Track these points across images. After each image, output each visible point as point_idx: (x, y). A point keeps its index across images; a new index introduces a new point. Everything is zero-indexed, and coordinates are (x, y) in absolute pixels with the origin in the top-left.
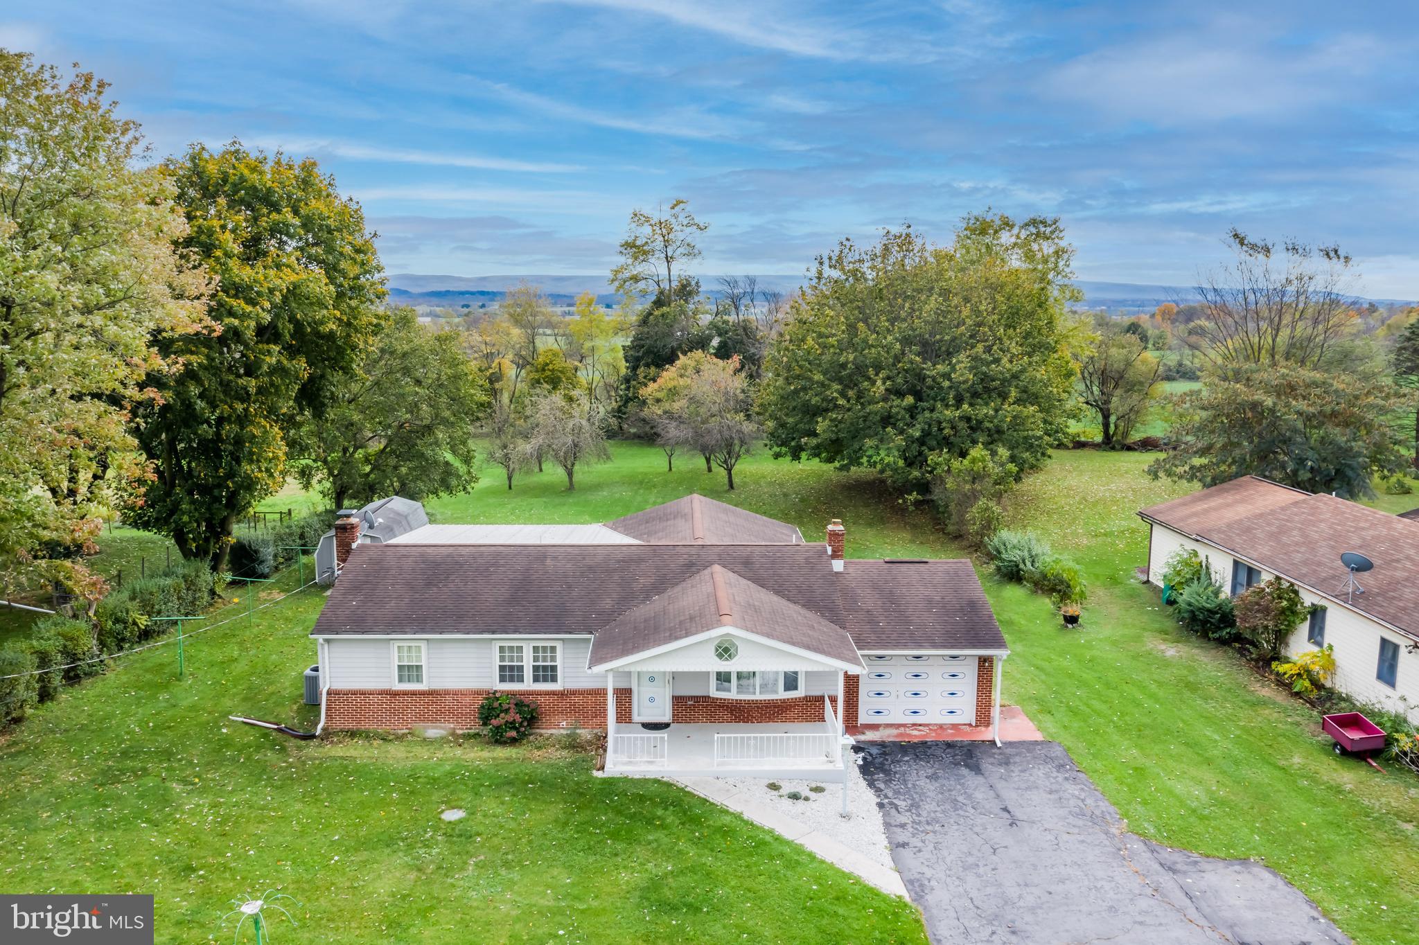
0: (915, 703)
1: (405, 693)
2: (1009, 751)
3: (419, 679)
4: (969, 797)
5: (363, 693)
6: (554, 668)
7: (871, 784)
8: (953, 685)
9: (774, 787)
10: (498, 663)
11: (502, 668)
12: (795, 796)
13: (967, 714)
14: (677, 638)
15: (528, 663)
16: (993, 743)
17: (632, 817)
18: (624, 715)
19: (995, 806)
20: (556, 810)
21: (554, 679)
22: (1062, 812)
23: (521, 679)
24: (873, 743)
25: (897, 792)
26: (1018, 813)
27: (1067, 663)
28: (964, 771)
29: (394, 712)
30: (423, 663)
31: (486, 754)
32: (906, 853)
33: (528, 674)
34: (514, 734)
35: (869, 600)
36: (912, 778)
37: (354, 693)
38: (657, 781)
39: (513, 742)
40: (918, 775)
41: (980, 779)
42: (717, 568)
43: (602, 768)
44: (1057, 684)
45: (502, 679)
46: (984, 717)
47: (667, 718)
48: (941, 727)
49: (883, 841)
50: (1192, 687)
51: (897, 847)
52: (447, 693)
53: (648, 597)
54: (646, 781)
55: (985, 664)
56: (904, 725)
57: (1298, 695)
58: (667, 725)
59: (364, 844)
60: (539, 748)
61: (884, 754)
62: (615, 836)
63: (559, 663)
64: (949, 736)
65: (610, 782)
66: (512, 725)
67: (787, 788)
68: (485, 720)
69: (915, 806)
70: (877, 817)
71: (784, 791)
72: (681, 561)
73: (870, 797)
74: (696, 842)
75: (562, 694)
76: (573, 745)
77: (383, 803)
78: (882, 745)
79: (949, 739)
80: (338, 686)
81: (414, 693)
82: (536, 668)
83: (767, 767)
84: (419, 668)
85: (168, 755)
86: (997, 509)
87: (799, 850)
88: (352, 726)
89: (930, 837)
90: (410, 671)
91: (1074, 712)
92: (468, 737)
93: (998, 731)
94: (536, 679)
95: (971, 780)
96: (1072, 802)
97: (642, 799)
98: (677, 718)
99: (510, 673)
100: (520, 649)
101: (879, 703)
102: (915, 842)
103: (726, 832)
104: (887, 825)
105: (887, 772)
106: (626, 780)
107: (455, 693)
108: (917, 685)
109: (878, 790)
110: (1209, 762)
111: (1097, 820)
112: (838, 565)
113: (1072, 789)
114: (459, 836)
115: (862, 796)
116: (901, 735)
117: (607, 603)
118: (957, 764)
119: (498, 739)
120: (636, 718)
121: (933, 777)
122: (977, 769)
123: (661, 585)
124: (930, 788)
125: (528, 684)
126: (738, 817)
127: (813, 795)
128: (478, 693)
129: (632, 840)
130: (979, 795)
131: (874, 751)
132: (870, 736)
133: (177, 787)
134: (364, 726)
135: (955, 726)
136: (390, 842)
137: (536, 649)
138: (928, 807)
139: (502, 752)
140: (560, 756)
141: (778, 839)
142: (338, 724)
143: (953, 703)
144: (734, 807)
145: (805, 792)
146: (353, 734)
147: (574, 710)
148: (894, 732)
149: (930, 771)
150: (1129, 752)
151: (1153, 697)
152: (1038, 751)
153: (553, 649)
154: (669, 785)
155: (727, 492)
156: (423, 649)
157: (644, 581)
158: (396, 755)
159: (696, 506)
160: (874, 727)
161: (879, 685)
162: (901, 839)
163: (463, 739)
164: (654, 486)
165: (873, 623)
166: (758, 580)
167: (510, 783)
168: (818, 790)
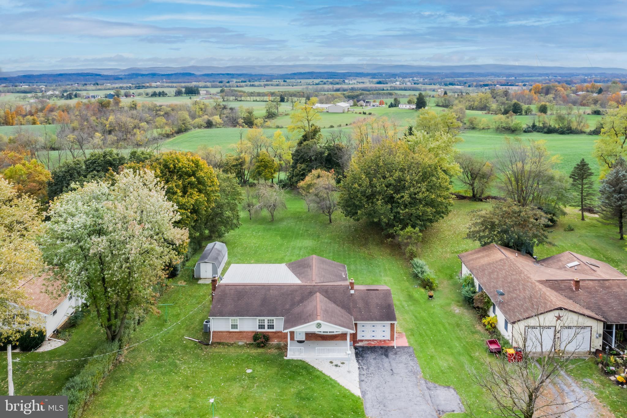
0: (373, 334)
1: (233, 332)
2: (398, 350)
3: (237, 328)
4: (383, 365)
5: (222, 332)
6: (273, 325)
7: (358, 361)
8: (384, 329)
9: (331, 362)
10: (258, 324)
11: (259, 325)
12: (336, 366)
13: (388, 337)
14: (306, 323)
15: (266, 324)
16: (394, 347)
17: (294, 372)
18: (292, 338)
19: (389, 369)
20: (275, 370)
21: (273, 328)
22: (406, 371)
23: (264, 328)
24: (360, 347)
25: (364, 364)
26: (394, 371)
27: (424, 314)
28: (384, 357)
29: (230, 337)
30: (238, 324)
31: (255, 351)
32: (363, 383)
33: (266, 327)
34: (263, 345)
35: (360, 304)
36: (369, 359)
37: (220, 332)
38: (301, 360)
39: (263, 347)
40: (371, 357)
41: (387, 360)
42: (318, 294)
43: (286, 356)
44: (419, 324)
45: (259, 328)
46: (392, 338)
47: (304, 339)
48: (381, 341)
49: (358, 379)
50: (458, 325)
51: (361, 381)
52: (244, 332)
53: (298, 305)
54: (298, 360)
55: (392, 326)
56: (370, 340)
57: (487, 330)
58: (304, 341)
59: (228, 380)
60: (270, 349)
61: (363, 350)
62: (290, 378)
63: (274, 324)
64: (383, 344)
65: (288, 361)
66: (262, 342)
68: (255, 340)
69: (368, 368)
70: (357, 371)
71: (334, 364)
72: (308, 291)
73: (356, 365)
74: (310, 380)
75: (275, 333)
76: (279, 347)
77: (231, 367)
78: (363, 347)
79: (382, 345)
80: (215, 330)
81: (235, 332)
82: (268, 325)
83: (330, 357)
84: (237, 325)
85: (172, 351)
87: (336, 382)
88: (219, 341)
89: (370, 378)
90: (234, 326)
91: (421, 334)
93: (395, 344)
94: (268, 328)
95: (386, 360)
96: (411, 367)
97: (297, 366)
98: (306, 339)
99: (262, 327)
100: (264, 320)
101: (363, 334)
102: (366, 380)
103: (318, 377)
104: (360, 374)
105: (363, 357)
106: (293, 360)
107: (247, 332)
108: (373, 329)
109: (359, 363)
110: (452, 354)
111: (415, 373)
112: (352, 292)
113: (411, 363)
114: (251, 377)
115: (354, 364)
116: (369, 344)
117: (287, 306)
118: (382, 354)
119: (259, 346)
120: (296, 339)
121: (375, 359)
122: (387, 356)
123: (302, 300)
124: (373, 362)
125: (266, 330)
126: (321, 372)
127: (341, 365)
128: (253, 332)
129: (294, 380)
130: (386, 365)
131: (360, 349)
132: (360, 344)
133: (178, 362)
134: (222, 341)
135: (384, 341)
136: (235, 380)
137: (268, 320)
138: (372, 369)
139: (260, 350)
140: (274, 351)
141: (331, 379)
142: (215, 341)
143: (384, 334)
144: (320, 369)
145: (339, 364)
146: (219, 343)
147: (278, 337)
148: (367, 342)
149: (374, 357)
150: (431, 350)
151: (446, 329)
152: (406, 350)
153: (273, 320)
154: (304, 362)
155: (329, 224)
156: (238, 320)
157: (298, 298)
158: (232, 351)
159: (314, 261)
160: (362, 341)
161: (363, 329)
162: (362, 379)
163: (249, 345)
164: (303, 220)
165: (361, 312)
166: (329, 298)
167: (263, 361)
168: (343, 363)
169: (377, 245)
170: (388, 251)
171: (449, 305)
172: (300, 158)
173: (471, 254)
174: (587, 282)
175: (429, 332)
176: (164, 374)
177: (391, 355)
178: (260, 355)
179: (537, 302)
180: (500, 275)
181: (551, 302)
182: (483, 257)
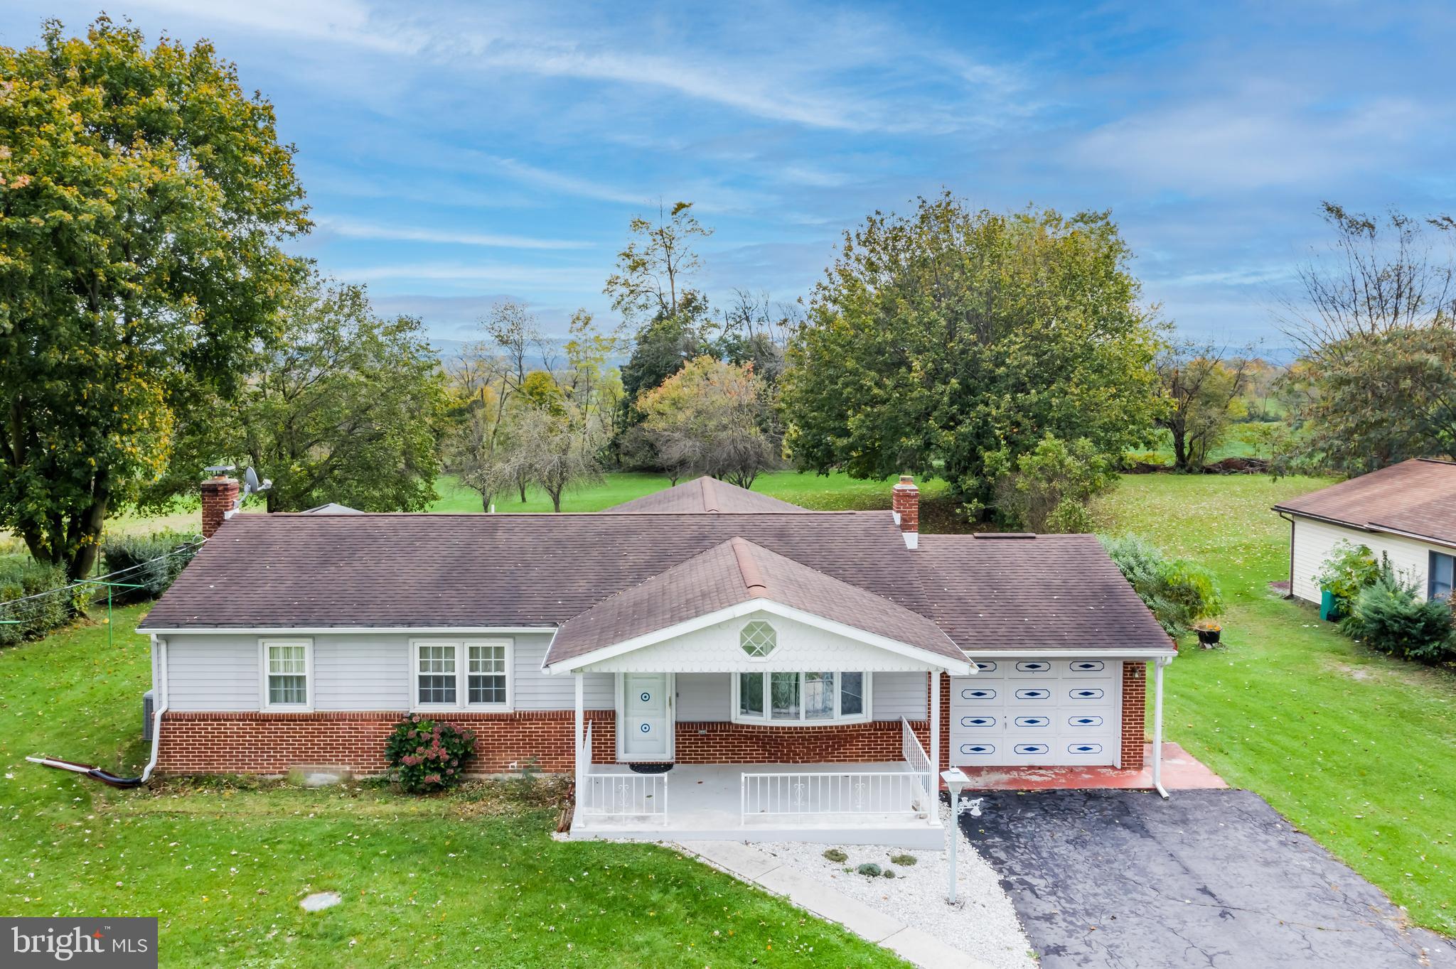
0: (1031, 736)
1: (279, 718)
3: (301, 698)
4: (1142, 872)
5: (217, 718)
6: (500, 681)
7: (984, 852)
8: (1086, 708)
9: (835, 856)
10: (418, 673)
11: (424, 681)
12: (870, 871)
13: (1108, 750)
14: (681, 620)
15: (462, 672)
16: (1155, 792)
17: (610, 904)
18: (604, 753)
19: (1184, 887)
21: (500, 697)
22: (1297, 895)
23: (451, 698)
24: (975, 794)
25: (1027, 865)
26: (1226, 897)
27: (1218, 689)
28: (1125, 833)
29: (261, 747)
30: (307, 672)
31: (391, 808)
32: (1064, 963)
33: (462, 689)
34: (436, 777)
36: (1046, 842)
37: (204, 718)
38: (651, 848)
39: (436, 790)
41: (1150, 846)
42: (738, 541)
43: (566, 828)
44: (1218, 715)
45: (424, 697)
46: (1133, 752)
47: (667, 756)
48: (1071, 770)
49: (1021, 943)
50: (1410, 717)
52: (341, 717)
53: (639, 578)
54: (635, 847)
55: (1133, 672)
56: (1017, 769)
58: (667, 767)
60: (473, 800)
61: (996, 807)
62: (580, 936)
63: (507, 672)
64: (1086, 782)
65: (577, 849)
66: (433, 764)
67: (857, 858)
68: (396, 758)
69: (1060, 886)
71: (852, 863)
72: (688, 534)
73: (986, 872)
75: (512, 720)
76: (527, 795)
77: (212, 883)
79: (1089, 787)
80: (179, 707)
81: (292, 719)
82: (474, 681)
83: (823, 826)
84: (301, 680)
88: (198, 768)
90: (287, 686)
92: (368, 785)
93: (1156, 779)
94: (474, 698)
97: (627, 875)
98: (683, 755)
99: (434, 687)
100: (450, 651)
101: (978, 736)
104: (1023, 917)
105: (1006, 835)
106: (603, 846)
107: (354, 718)
108: (1032, 708)
109: (997, 862)
111: (1358, 909)
112: (909, 541)
113: (1298, 860)
115: (967, 867)
116: (1014, 781)
117: (581, 586)
118: (1110, 822)
119: (414, 787)
120: (622, 756)
121: (1078, 842)
122: (1142, 831)
123: (659, 562)
124: (1077, 857)
125: (462, 705)
126: (783, 903)
127: (897, 869)
128: (386, 717)
129: (608, 943)
130: (1156, 869)
134: (218, 768)
135: (1091, 769)
137: (473, 651)
138: (1083, 887)
139: (414, 806)
140: (502, 811)
141: (850, 940)
142: (180, 765)
143: (1087, 735)
144: (774, 887)
145: (885, 864)
146: (198, 781)
147: (529, 744)
148: (1005, 777)
149: (1071, 834)
150: (1360, 805)
152: (1225, 803)
153: (499, 651)
154: (671, 853)
156: (306, 652)
157: (635, 558)
160: (973, 771)
161: (978, 708)
162: (1049, 940)
163: (363, 787)
166: (798, 557)
167: (420, 850)
168: (905, 861)
171: (1304, 657)
175: (1289, 742)
177: (1159, 825)
178: (406, 824)
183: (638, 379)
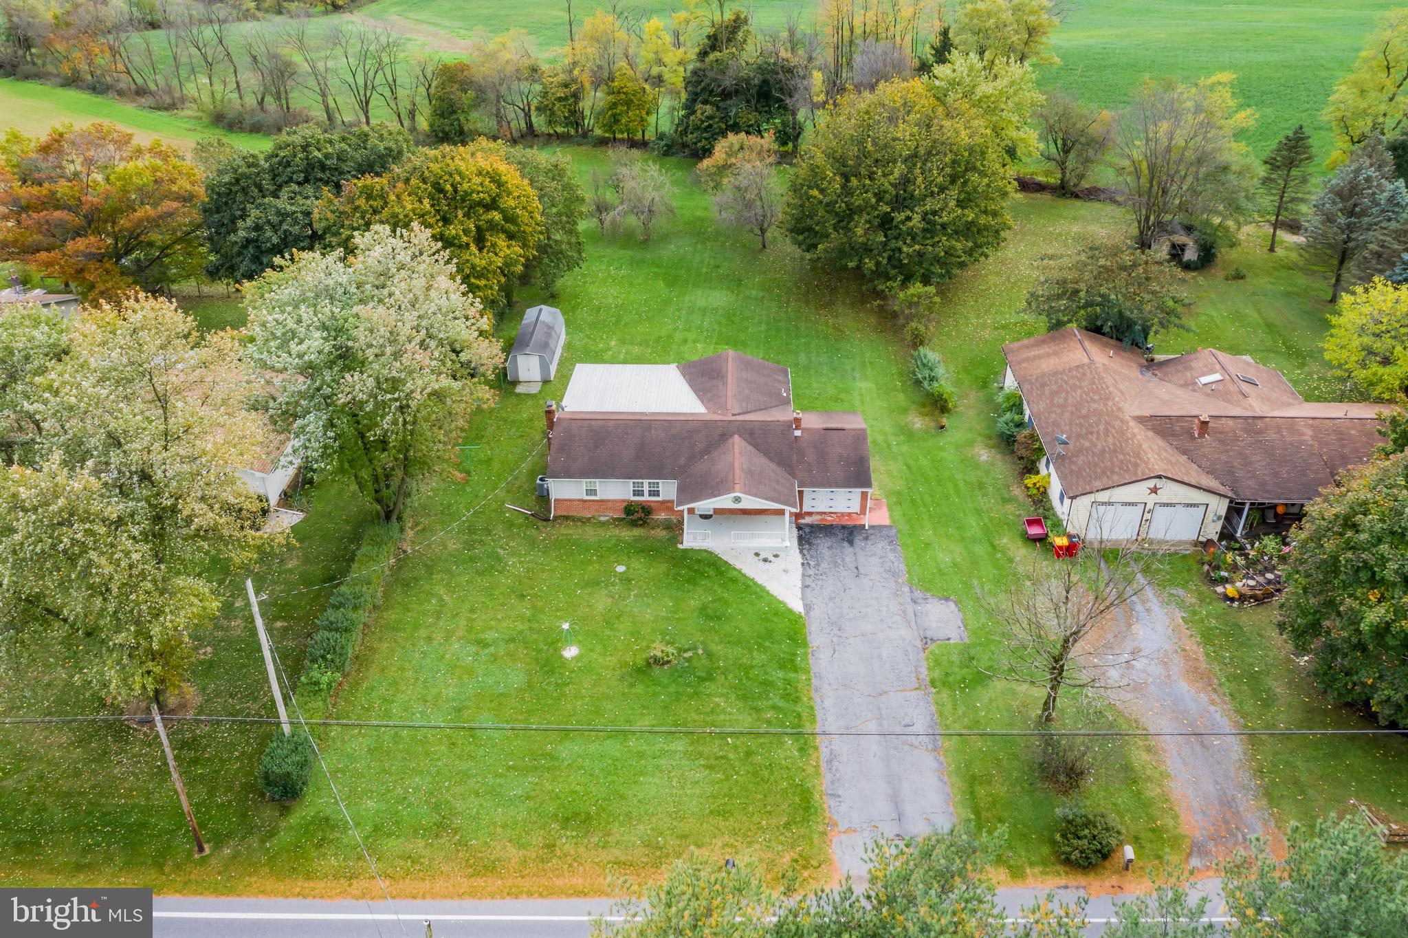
0: (831, 503)
1: (590, 501)
2: (871, 532)
3: (595, 495)
4: (843, 559)
5: (570, 500)
6: (658, 491)
7: (801, 552)
8: (850, 496)
9: (757, 554)
10: (632, 489)
11: (634, 491)
12: (765, 560)
13: (856, 509)
15: (646, 489)
16: (864, 526)
17: (695, 571)
18: (691, 515)
19: (852, 566)
20: (663, 567)
21: (658, 496)
22: (882, 570)
23: (643, 496)
24: (808, 525)
25: (812, 556)
26: (862, 570)
27: (924, 462)
28: (846, 544)
29: (584, 508)
30: (597, 489)
31: (629, 533)
32: (808, 590)
33: (646, 493)
34: (641, 522)
35: (811, 457)
36: (820, 548)
37: (567, 500)
38: (706, 551)
39: (641, 526)
40: (824, 545)
41: (851, 549)
42: (737, 438)
43: (682, 543)
44: (913, 481)
45: (634, 496)
46: (863, 511)
47: (711, 512)
48: (843, 514)
49: (799, 584)
50: (981, 486)
51: (805, 587)
52: (609, 501)
53: (702, 457)
54: (700, 550)
55: (864, 494)
56: (825, 513)
57: (1030, 496)
58: (710, 516)
59: (588, 584)
60: (653, 529)
61: (811, 532)
62: (688, 581)
63: (660, 489)
64: (846, 522)
65: (685, 551)
66: (640, 518)
67: (763, 556)
68: (628, 514)
69: (818, 565)
70: (800, 570)
71: (762, 557)
72: (718, 432)
73: (798, 559)
74: (721, 585)
75: (663, 502)
76: (669, 526)
77: (590, 562)
78: (811, 526)
79: (844, 523)
80: (559, 497)
81: (593, 501)
82: (649, 491)
83: (755, 544)
84: (595, 491)
85: (488, 532)
86: (922, 328)
87: (762, 588)
88: (566, 515)
89: (820, 583)
90: (591, 492)
91: (913, 502)
92: (619, 520)
93: (867, 521)
94: (650, 495)
95: (848, 549)
96: (889, 564)
97: (699, 561)
98: (716, 515)
99: (638, 493)
100: (642, 483)
101: (813, 503)
102: (813, 585)
103: (734, 581)
104: (803, 575)
105: (810, 544)
106: (692, 550)
107: (614, 501)
108: (831, 496)
109: (804, 555)
110: (963, 539)
111: (895, 575)
112: (798, 433)
113: (891, 556)
114: (625, 579)
115: (794, 558)
116: (822, 520)
117: (683, 461)
118: (843, 540)
119: (634, 524)
120: (697, 515)
121: (830, 548)
122: (851, 543)
123: (708, 450)
124: (827, 553)
125: (646, 498)
126: (740, 571)
127: (773, 559)
128: (623, 501)
129: (695, 585)
130: (848, 559)
131: (807, 530)
132: (807, 520)
133: (501, 552)
134: (572, 515)
135: (849, 514)
136: (598, 584)
137: (649, 483)
138: (824, 565)
139: (637, 532)
140: (661, 533)
141: (756, 584)
142: (559, 513)
143: (849, 503)
144: (738, 566)
145: (771, 558)
146: (566, 518)
147: (668, 509)
148: (819, 517)
149: (830, 544)
150: (928, 533)
151: (958, 492)
152: (885, 532)
153: (657, 483)
154: (711, 553)
155: (761, 251)
156: (597, 484)
157: (700, 446)
158: (590, 534)
159: (730, 366)
160: (810, 514)
161: (813, 497)
162: (807, 583)
163: (617, 522)
164: (708, 239)
165: (810, 471)
166: (756, 446)
167: (642, 551)
168: (776, 556)
169: (853, 305)
170: (873, 320)
171: (971, 443)
172: (702, 90)
173: (1027, 347)
174: (1223, 421)
175: (928, 498)
176: (480, 573)
177: (858, 541)
178: (638, 539)
179: (1122, 461)
180: (1070, 400)
181: (1146, 463)
182: (1048, 355)
183: (696, 94)
